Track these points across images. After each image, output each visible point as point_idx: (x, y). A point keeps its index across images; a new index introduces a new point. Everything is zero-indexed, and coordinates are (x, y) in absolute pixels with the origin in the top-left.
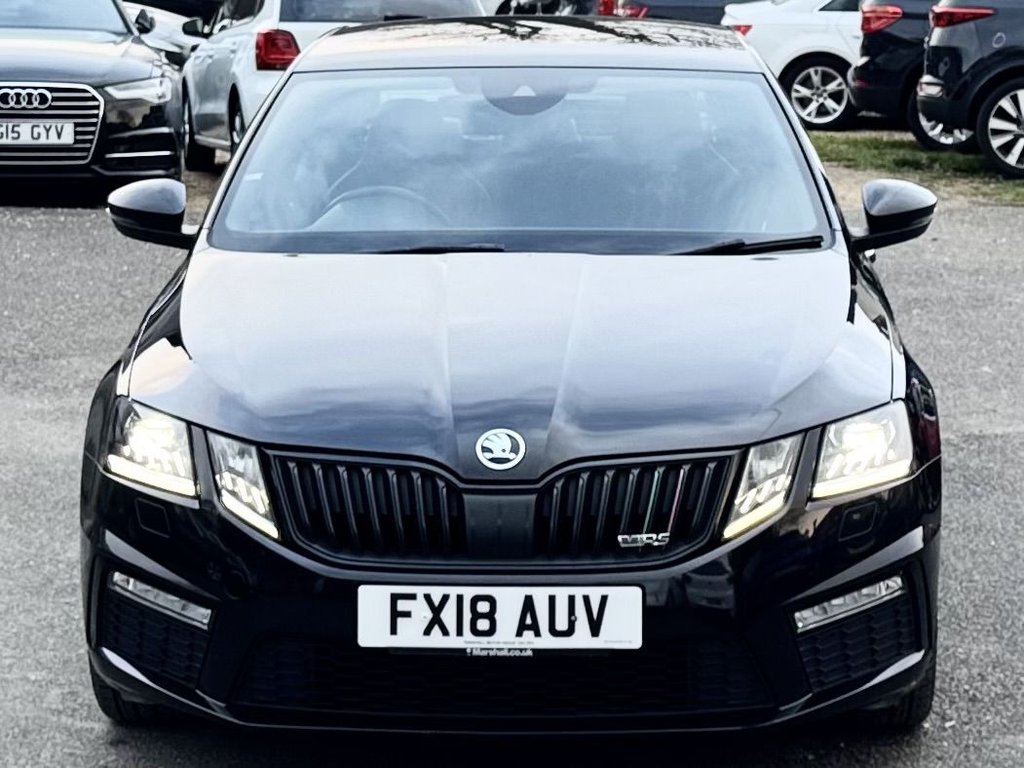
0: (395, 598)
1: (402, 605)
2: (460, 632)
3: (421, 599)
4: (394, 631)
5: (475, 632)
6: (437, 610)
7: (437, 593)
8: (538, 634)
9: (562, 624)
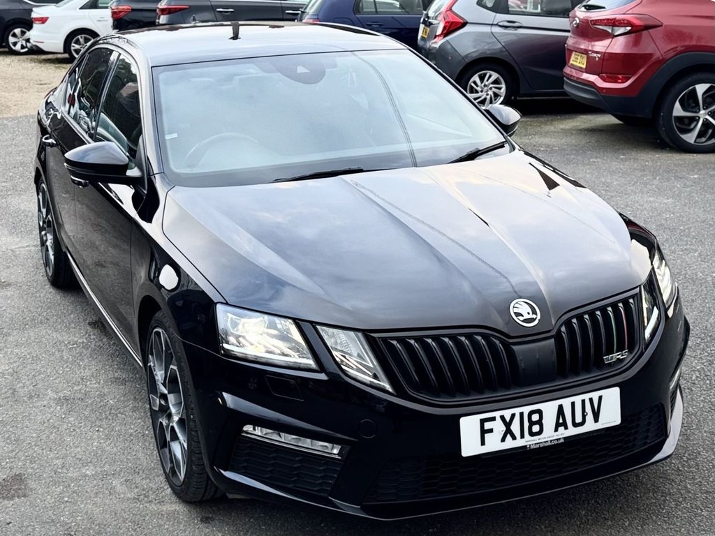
0: (483, 421)
1: (487, 426)
2: (522, 436)
3: (498, 419)
4: (483, 443)
5: (532, 434)
6: (508, 425)
7: (507, 414)
8: (566, 428)
9: (579, 419)
